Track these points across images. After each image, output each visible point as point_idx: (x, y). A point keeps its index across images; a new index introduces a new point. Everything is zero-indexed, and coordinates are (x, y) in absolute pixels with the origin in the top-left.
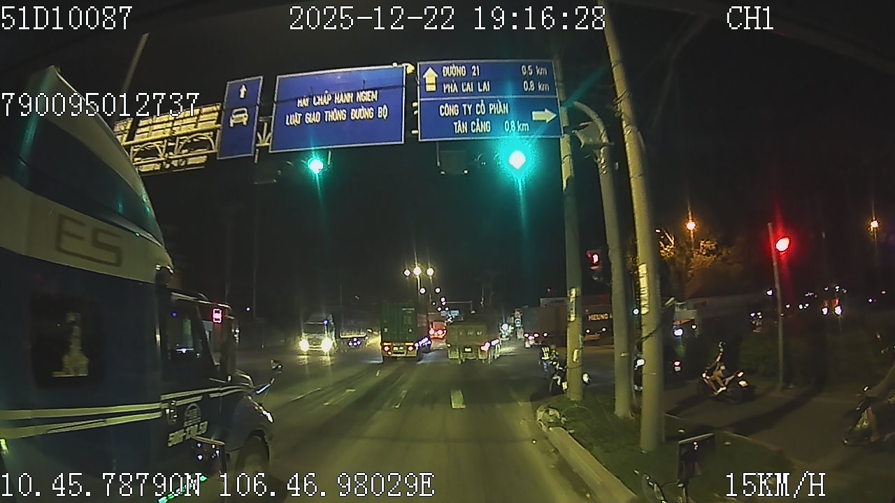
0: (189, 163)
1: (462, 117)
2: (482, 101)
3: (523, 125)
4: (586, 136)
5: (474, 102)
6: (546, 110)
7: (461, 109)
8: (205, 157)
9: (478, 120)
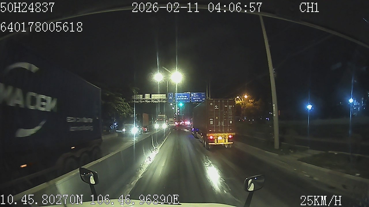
2: (198, 97)
7: (195, 98)
9: (197, 100)
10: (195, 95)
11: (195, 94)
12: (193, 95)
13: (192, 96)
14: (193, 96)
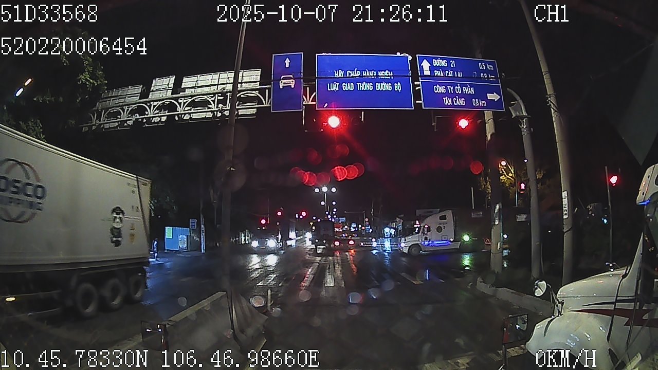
0: (240, 114)
1: (447, 94)
2: (459, 84)
3: (483, 102)
4: (515, 111)
5: (454, 85)
6: (495, 93)
7: (446, 88)
8: (256, 109)
9: (457, 97)
10: (443, 69)
11: (444, 63)
12: (432, 68)
13: (427, 73)
14: (432, 76)
